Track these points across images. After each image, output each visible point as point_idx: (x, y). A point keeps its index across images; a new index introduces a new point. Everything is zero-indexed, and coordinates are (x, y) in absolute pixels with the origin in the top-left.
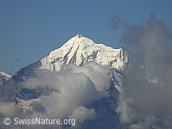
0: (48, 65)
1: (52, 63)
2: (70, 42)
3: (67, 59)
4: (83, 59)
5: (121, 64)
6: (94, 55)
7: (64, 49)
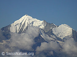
0: (14, 26)
1: (15, 25)
2: (23, 18)
3: (21, 24)
4: (28, 24)
5: (43, 26)
6: (33, 23)
7: (20, 20)
